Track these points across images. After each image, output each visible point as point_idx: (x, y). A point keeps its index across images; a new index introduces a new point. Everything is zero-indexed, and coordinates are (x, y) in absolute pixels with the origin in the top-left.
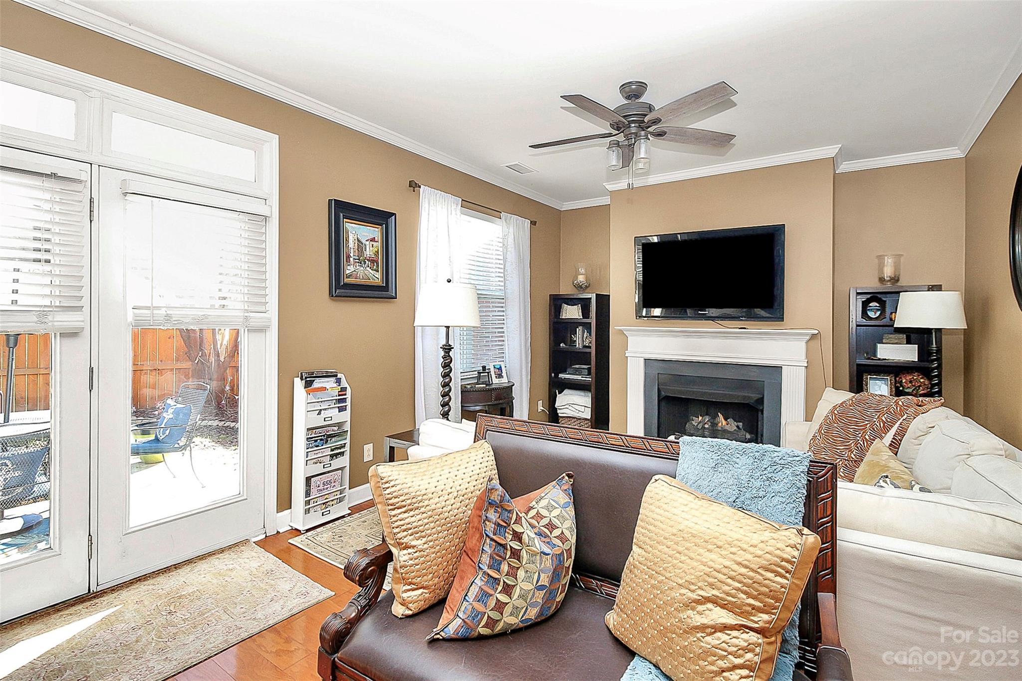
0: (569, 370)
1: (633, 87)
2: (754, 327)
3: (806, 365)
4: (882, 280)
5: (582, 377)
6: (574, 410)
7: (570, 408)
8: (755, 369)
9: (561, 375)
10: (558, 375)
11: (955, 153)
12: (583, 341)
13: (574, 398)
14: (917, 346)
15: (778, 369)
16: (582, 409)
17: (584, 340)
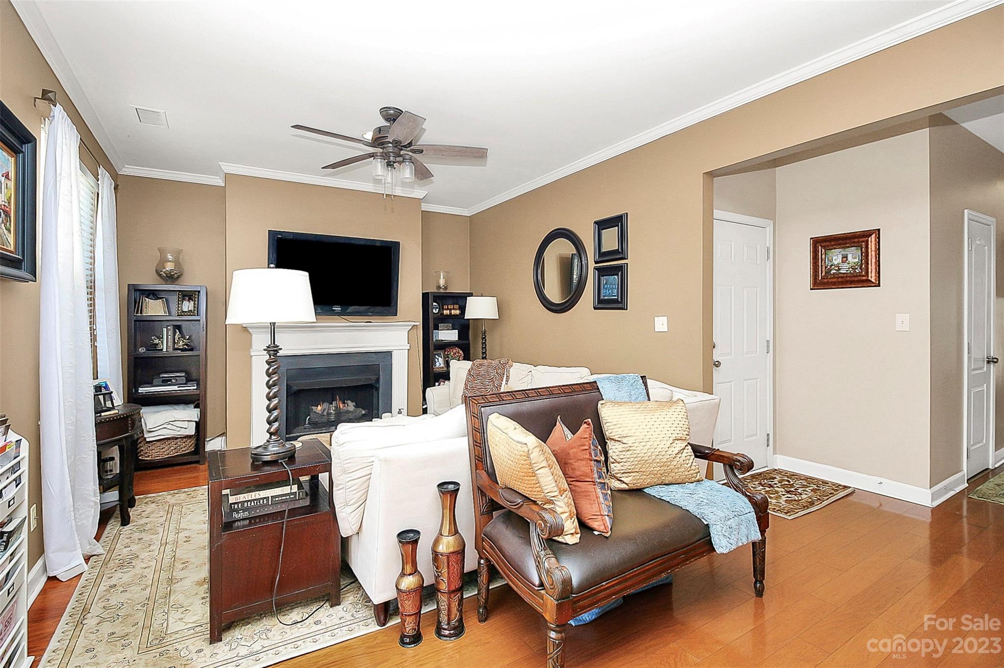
0: (155, 381)
1: (392, 112)
2: (377, 321)
3: (409, 348)
4: (439, 287)
5: (178, 387)
6: (174, 428)
7: (169, 427)
8: (373, 355)
9: (141, 390)
10: (138, 390)
11: (467, 213)
12: (174, 343)
13: (172, 413)
14: (457, 331)
15: (389, 354)
16: (185, 424)
17: (176, 341)
